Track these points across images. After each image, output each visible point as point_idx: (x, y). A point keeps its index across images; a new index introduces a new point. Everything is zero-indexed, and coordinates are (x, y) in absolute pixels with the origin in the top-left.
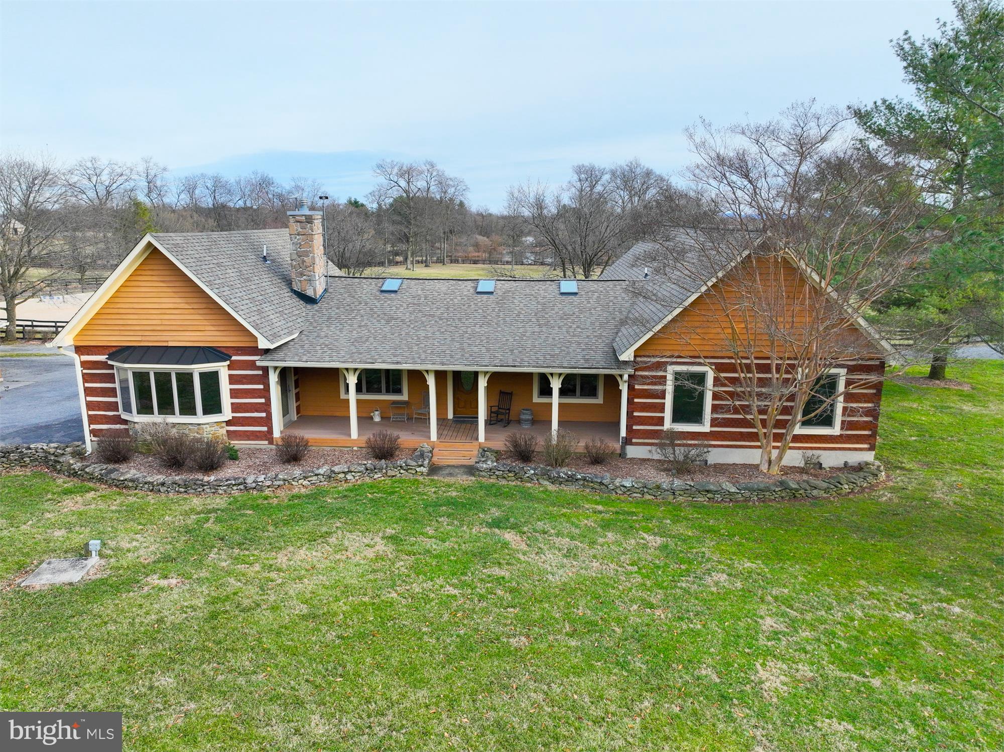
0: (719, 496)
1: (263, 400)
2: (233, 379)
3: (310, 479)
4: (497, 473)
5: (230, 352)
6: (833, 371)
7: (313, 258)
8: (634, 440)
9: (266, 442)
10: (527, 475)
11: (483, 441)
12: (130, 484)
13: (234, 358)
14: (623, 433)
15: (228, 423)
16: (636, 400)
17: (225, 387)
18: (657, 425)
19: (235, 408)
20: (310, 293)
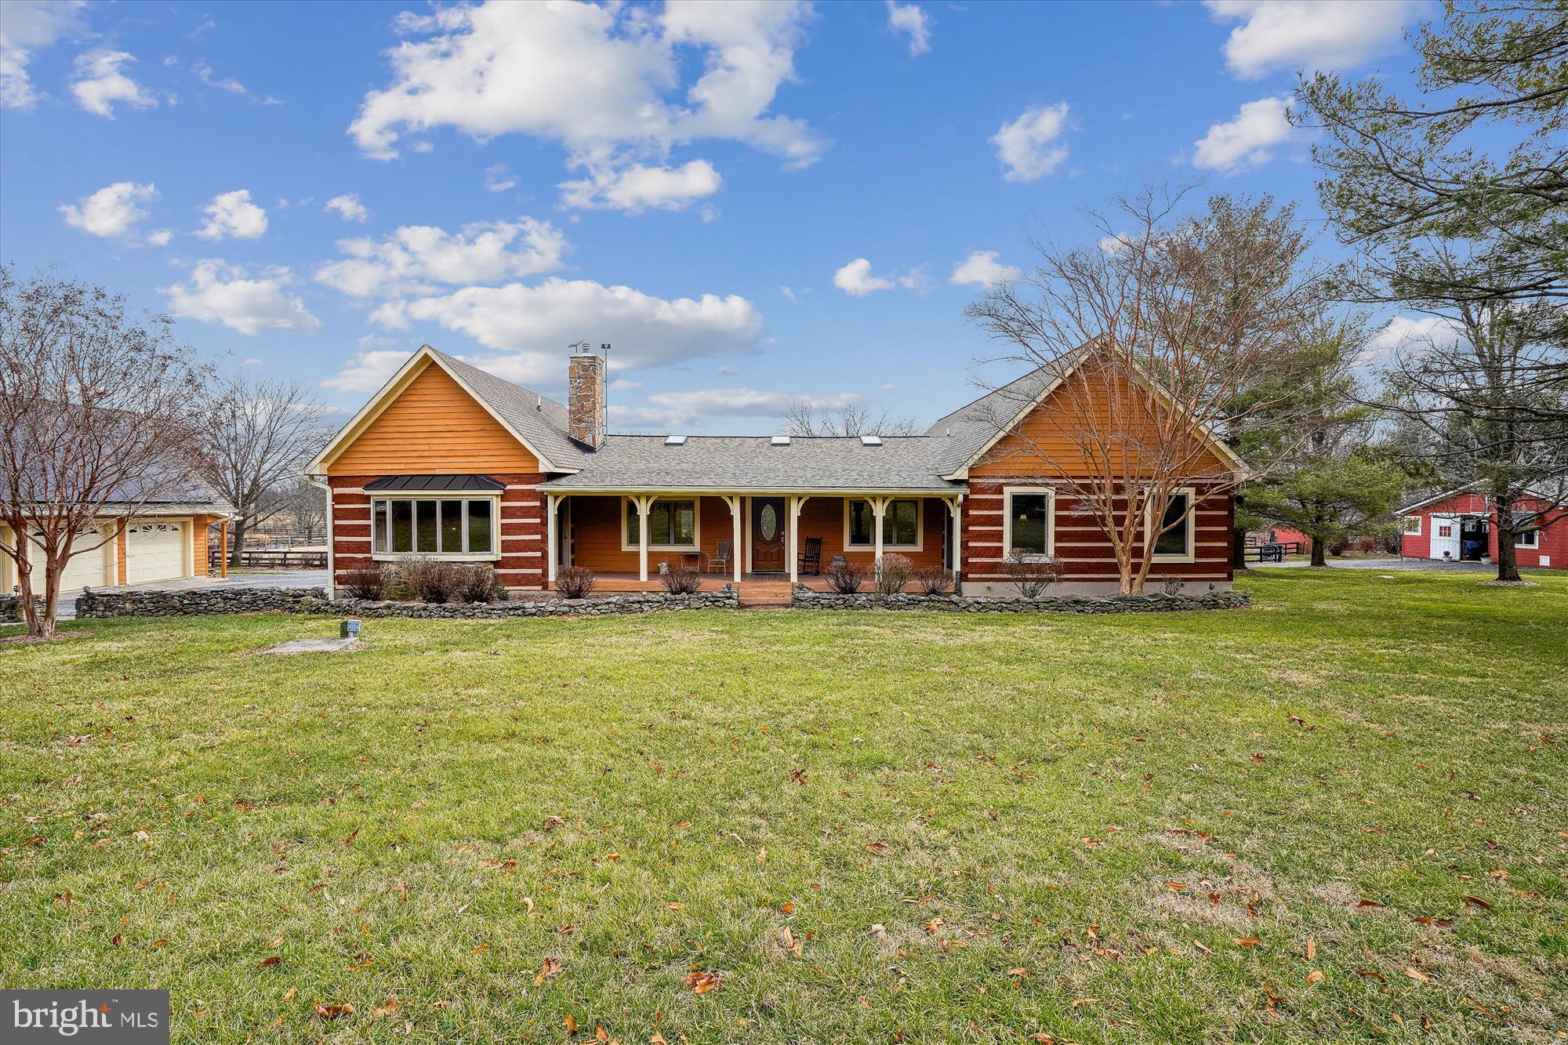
0: (1089, 608)
1: (539, 537)
2: (505, 513)
3: (599, 608)
4: (822, 602)
5: (505, 481)
6: (1184, 491)
7: (594, 402)
8: (970, 576)
9: (540, 588)
10: (858, 602)
11: (796, 581)
12: (385, 612)
13: (509, 487)
14: (957, 567)
15: (496, 564)
16: (971, 528)
17: (496, 521)
18: (995, 557)
19: (506, 546)
20: (588, 441)
